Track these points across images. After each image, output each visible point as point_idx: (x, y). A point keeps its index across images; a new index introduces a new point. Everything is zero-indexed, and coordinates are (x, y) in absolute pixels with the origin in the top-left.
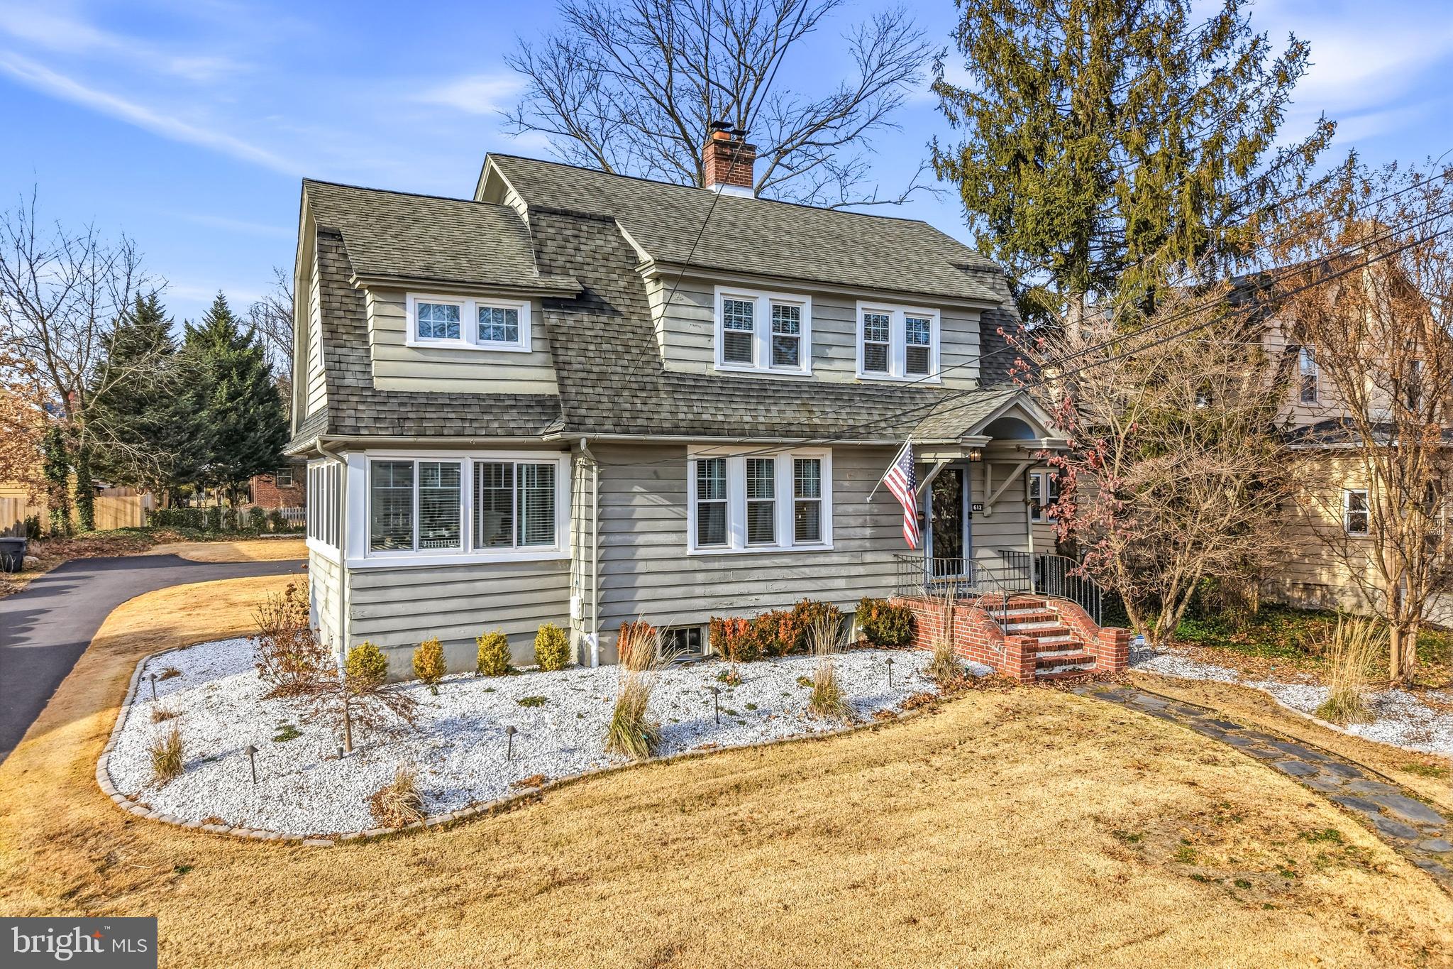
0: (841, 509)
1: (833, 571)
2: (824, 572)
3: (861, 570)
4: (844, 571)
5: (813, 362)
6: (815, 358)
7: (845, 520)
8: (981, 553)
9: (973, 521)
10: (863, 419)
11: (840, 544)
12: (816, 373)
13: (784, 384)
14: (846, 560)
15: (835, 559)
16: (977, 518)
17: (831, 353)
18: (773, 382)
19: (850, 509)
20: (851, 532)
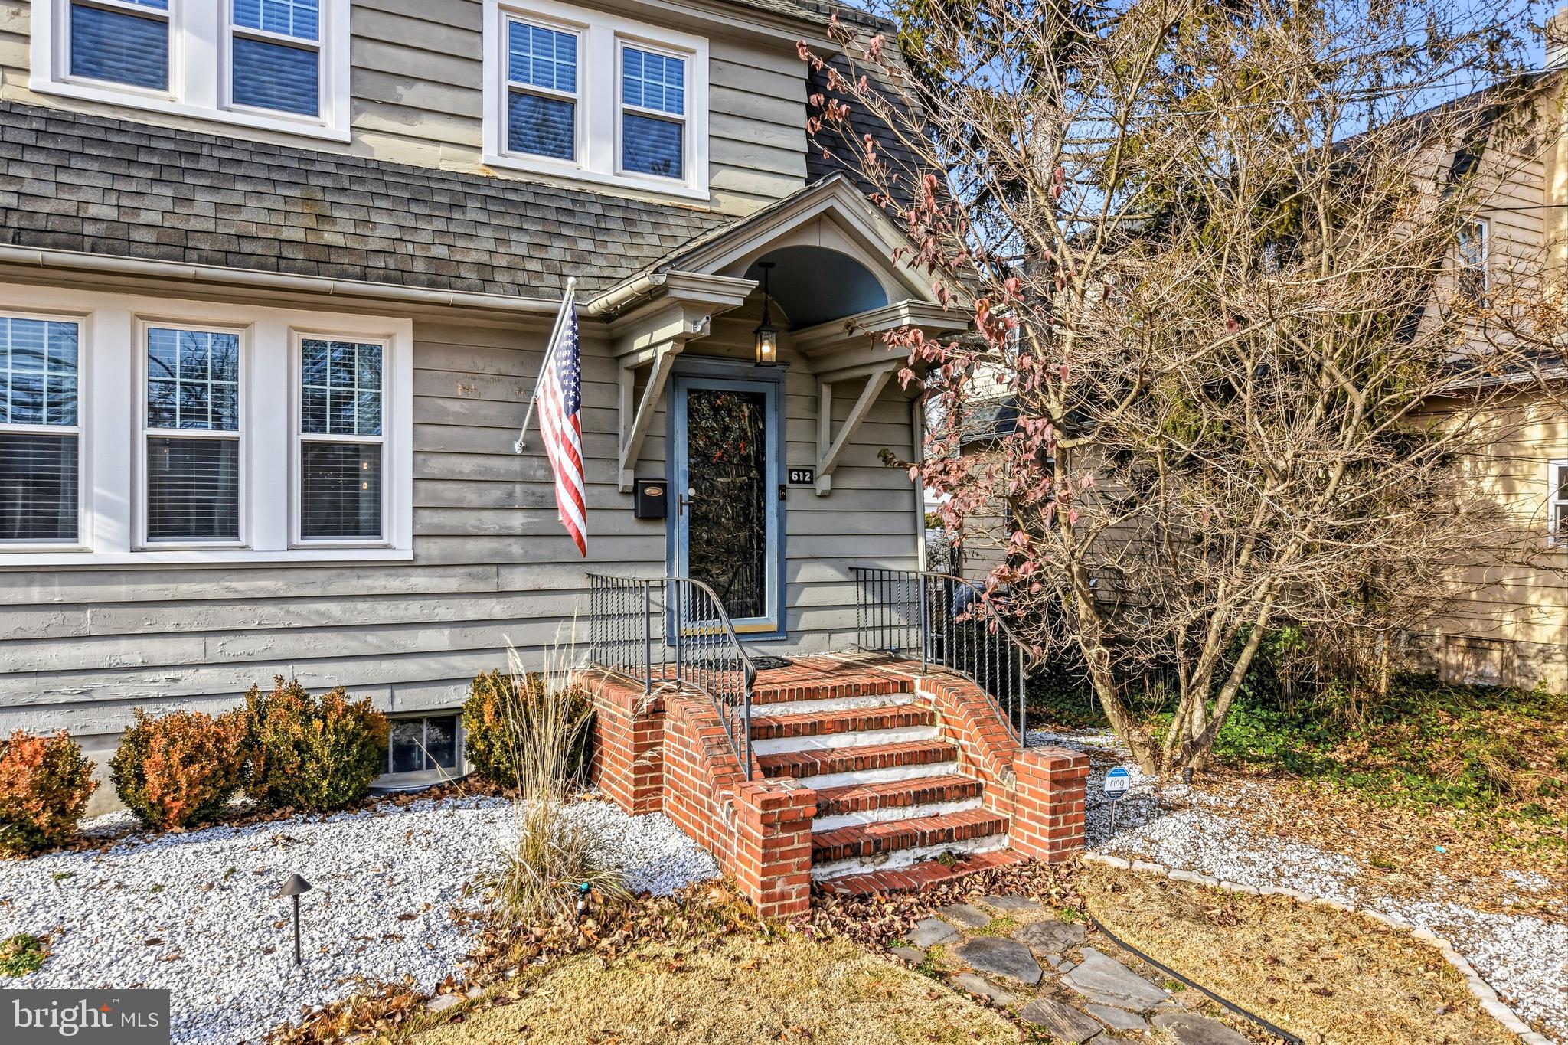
0: (437, 466)
1: (413, 611)
2: (384, 612)
3: (496, 608)
4: (444, 611)
5: (355, 112)
6: (360, 101)
7: (450, 493)
8: (806, 573)
9: (789, 505)
10: (475, 250)
11: (433, 549)
12: (366, 138)
13: (260, 149)
14: (451, 582)
15: (420, 581)
16: (797, 497)
17: (409, 95)
18: (228, 143)
19: (467, 466)
20: (469, 521)
